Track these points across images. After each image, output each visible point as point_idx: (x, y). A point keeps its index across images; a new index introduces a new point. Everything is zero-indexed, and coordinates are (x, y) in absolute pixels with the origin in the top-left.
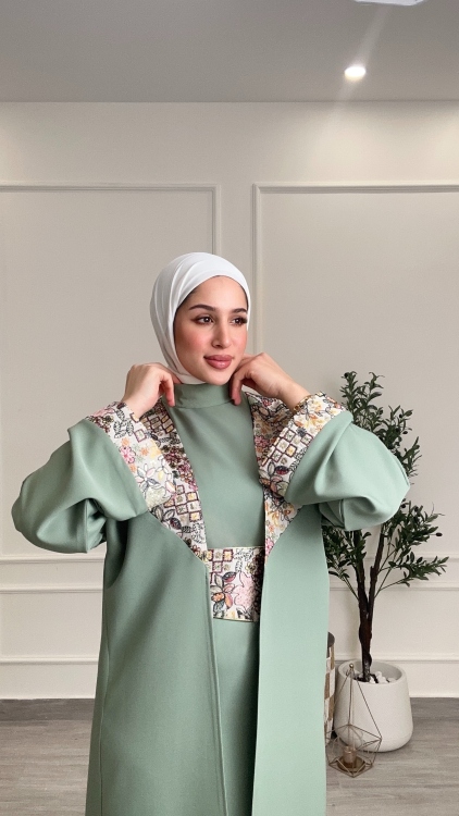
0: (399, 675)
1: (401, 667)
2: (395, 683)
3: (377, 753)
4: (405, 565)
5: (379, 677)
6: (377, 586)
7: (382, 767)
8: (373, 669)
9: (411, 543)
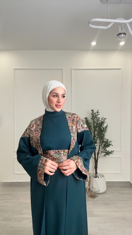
0: (103, 176)
1: (104, 175)
2: (103, 178)
3: (99, 194)
4: (105, 152)
5: (99, 177)
6: (99, 157)
7: (100, 197)
8: (98, 175)
9: (106, 147)
